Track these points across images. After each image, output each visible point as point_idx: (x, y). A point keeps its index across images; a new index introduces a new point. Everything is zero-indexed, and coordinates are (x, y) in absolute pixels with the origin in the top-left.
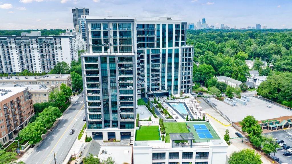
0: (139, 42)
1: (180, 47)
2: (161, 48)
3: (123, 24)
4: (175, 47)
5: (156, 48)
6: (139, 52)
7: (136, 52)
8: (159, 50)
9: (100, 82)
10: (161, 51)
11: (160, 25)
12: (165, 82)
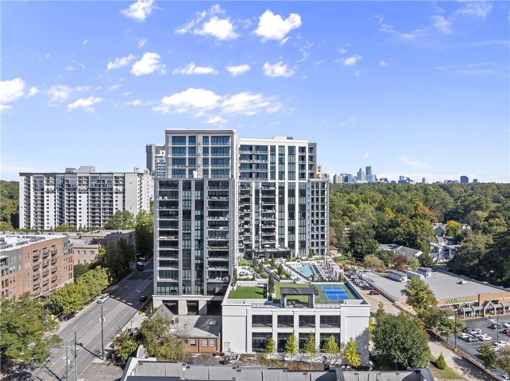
1: (307, 181)
2: (277, 181)
3: (217, 138)
4: (299, 180)
5: (270, 181)
8: (275, 183)
10: (277, 186)
11: (275, 146)
12: (284, 234)
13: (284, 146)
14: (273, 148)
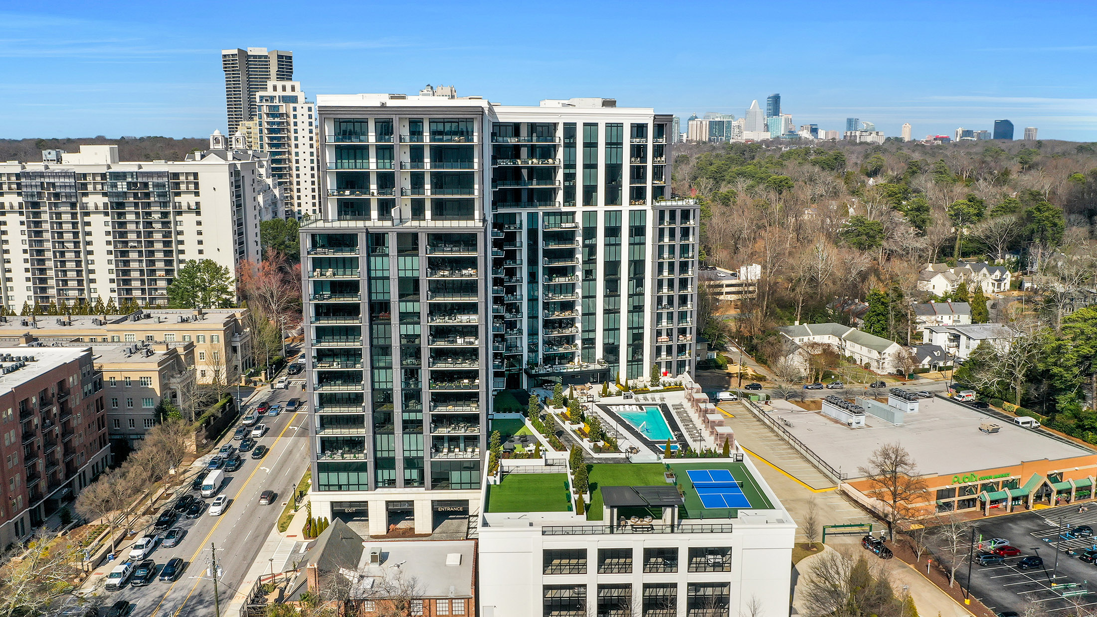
0: (500, 185)
1: (648, 207)
2: (579, 208)
3: (444, 123)
4: (631, 204)
5: (561, 208)
6: (500, 221)
7: (490, 219)
8: (573, 213)
9: (363, 320)
10: (579, 218)
11: (575, 124)
12: (594, 331)
13: (596, 125)
14: (570, 129)
